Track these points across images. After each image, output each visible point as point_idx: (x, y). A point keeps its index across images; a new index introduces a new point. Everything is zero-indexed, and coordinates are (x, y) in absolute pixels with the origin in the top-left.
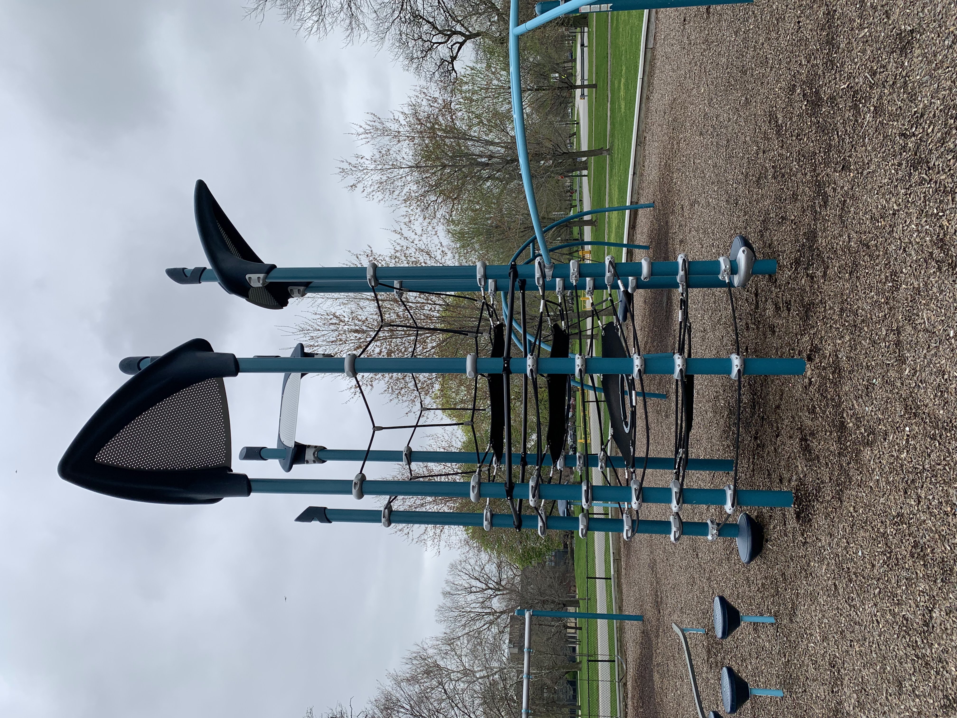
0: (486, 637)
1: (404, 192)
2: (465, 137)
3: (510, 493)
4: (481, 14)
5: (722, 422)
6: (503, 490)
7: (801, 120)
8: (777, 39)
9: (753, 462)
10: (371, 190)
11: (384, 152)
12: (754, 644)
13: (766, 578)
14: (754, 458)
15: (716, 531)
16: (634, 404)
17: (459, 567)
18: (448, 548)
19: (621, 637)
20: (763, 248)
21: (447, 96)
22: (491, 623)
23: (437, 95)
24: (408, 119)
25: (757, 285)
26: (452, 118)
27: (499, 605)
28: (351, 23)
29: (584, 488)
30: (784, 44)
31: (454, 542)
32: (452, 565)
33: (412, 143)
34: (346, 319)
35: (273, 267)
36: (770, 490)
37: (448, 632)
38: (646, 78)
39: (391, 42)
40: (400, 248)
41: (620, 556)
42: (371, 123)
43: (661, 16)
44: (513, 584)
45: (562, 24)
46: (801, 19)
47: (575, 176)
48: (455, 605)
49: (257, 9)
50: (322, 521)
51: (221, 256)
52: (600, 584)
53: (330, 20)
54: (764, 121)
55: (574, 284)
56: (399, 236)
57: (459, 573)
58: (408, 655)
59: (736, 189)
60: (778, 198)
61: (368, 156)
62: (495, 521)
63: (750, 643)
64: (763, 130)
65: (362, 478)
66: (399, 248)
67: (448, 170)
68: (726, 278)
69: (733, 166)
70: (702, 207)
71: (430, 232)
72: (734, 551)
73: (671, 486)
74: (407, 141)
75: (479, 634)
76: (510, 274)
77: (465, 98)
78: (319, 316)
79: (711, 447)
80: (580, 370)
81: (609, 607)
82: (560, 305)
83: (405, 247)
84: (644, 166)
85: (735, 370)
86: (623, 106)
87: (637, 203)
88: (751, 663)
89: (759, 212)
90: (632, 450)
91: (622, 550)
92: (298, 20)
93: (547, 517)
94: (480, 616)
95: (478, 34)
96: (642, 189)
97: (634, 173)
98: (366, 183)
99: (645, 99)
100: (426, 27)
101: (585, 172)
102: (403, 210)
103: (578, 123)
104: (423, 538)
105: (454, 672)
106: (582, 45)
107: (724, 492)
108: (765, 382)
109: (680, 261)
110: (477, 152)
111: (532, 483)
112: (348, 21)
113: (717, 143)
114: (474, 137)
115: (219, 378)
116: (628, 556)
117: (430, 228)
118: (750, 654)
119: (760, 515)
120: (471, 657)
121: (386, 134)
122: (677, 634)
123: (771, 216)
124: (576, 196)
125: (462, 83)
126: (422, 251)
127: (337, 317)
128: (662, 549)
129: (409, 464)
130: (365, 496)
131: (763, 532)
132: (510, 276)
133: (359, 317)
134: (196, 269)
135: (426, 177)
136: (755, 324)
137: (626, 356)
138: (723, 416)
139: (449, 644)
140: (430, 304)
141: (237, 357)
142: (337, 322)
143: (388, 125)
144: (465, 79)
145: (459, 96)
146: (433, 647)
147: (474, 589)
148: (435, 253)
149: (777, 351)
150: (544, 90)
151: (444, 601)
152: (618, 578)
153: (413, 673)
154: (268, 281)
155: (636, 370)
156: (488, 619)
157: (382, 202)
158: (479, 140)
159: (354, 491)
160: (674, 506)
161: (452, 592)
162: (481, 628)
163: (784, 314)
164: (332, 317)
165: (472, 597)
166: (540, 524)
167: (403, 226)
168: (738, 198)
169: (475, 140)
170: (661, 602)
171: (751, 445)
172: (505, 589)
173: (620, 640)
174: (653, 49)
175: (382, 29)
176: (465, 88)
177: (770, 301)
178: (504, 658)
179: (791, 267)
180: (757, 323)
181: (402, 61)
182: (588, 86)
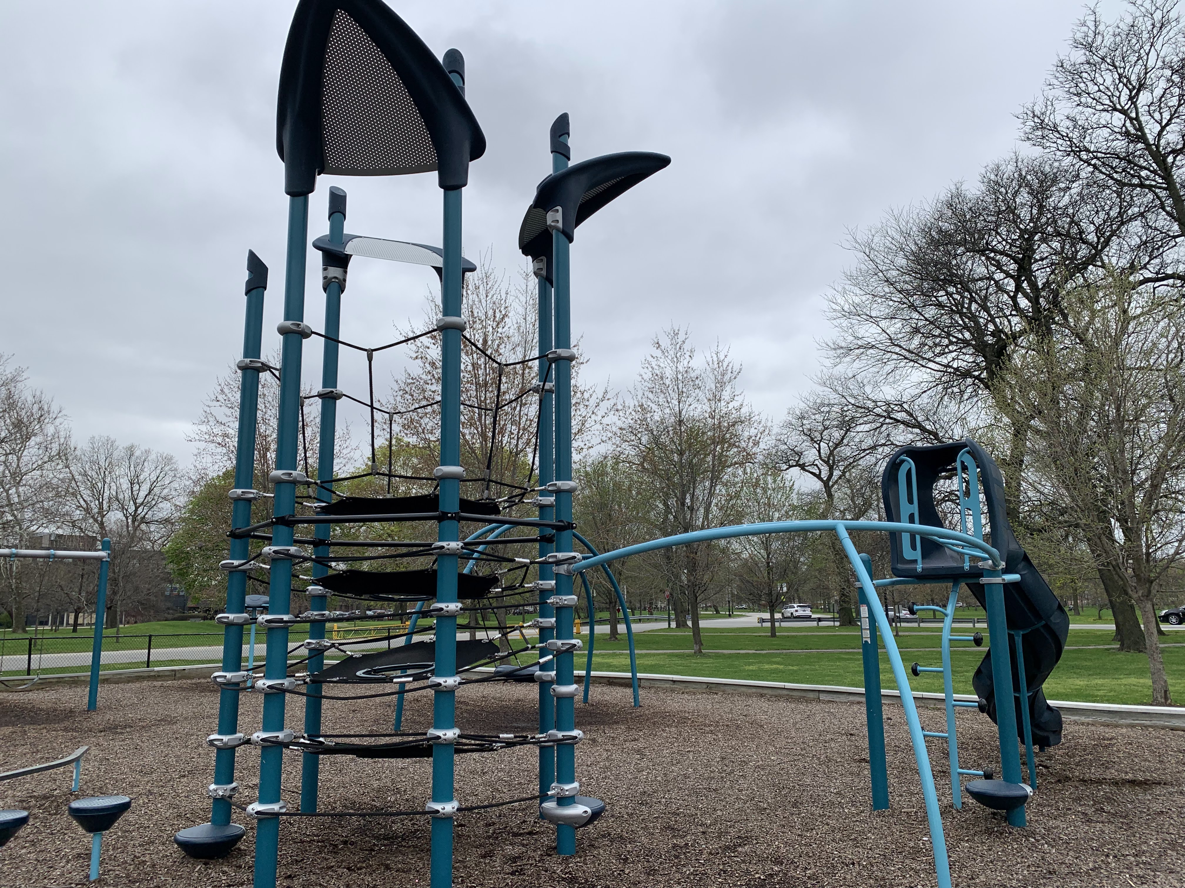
0: (68, 503)
1: (651, 405)
2: (715, 479)
3: (282, 521)
4: (853, 500)
5: (367, 799)
6: (285, 512)
7: (742, 874)
8: (833, 840)
9: (314, 841)
10: (654, 365)
11: (697, 382)
12: (57, 856)
13: (153, 866)
14: (318, 842)
15: (221, 794)
16: (395, 680)
17: (167, 468)
18: (196, 452)
19: (65, 682)
20: (589, 838)
21: (760, 458)
22: (88, 510)
23: (762, 446)
24: (734, 412)
25: (543, 833)
26: (736, 463)
27: (112, 521)
28: (842, 348)
29: (286, 618)
30: (828, 848)
31: (204, 461)
32: (171, 458)
33: (707, 415)
34: (500, 330)
35: (571, 239)
36: (277, 863)
37: (76, 452)
38: (785, 692)
39: (821, 393)
40: (586, 397)
41: (180, 678)
42: (730, 368)
43: (855, 708)
44: (141, 539)
45: (843, 595)
46: (856, 866)
47: (669, 614)
48: (114, 462)
49: (857, 242)
50: (248, 283)
51: (583, 179)
52: (141, 654)
53: (844, 325)
54: (740, 831)
55: (548, 601)
56: (600, 397)
57: (159, 468)
58: (46, 398)
59: (660, 802)
60: (650, 853)
61: (693, 364)
62: (241, 504)
63: (58, 851)
64: (729, 830)
65: (306, 334)
66: (586, 395)
67: (676, 458)
68: (553, 792)
69: (686, 797)
70: (636, 764)
71: (605, 434)
72: (192, 822)
73: (285, 730)
74: (709, 410)
75: (73, 494)
76: (562, 521)
77: (758, 480)
78: (503, 297)
79: (333, 788)
80: (442, 609)
81: (108, 667)
82: (521, 585)
83: (587, 403)
84: (683, 693)
85: (438, 807)
86: (751, 668)
87: (639, 686)
88: (30, 853)
89: (632, 831)
90: (334, 679)
91: (189, 681)
92: (844, 288)
93: (244, 571)
94: (98, 495)
95: (830, 495)
96: (655, 692)
97: (674, 681)
98: (662, 360)
99: (761, 693)
100: (837, 434)
101: (673, 625)
102: (631, 403)
103: (730, 615)
104: (210, 419)
105: (18, 460)
106: (820, 620)
107: (276, 799)
108: (418, 850)
109: (576, 733)
110: (697, 492)
111: (293, 549)
112: (843, 344)
113: (713, 778)
114: (715, 490)
115: (437, 166)
116: (181, 688)
117: (610, 435)
118: (43, 851)
119: (242, 853)
120: (40, 481)
121: (718, 385)
122: (70, 754)
123: (629, 846)
124: (646, 615)
125: (775, 475)
126: (583, 424)
127: (503, 318)
128: (191, 732)
129: (320, 395)
130: (282, 337)
131: (218, 858)
132: (559, 521)
133: (503, 345)
134: (568, 149)
135: (668, 432)
136: (494, 833)
137: (458, 668)
138: (374, 800)
139: (59, 453)
140: (519, 432)
141: (463, 188)
142: (497, 319)
143: (728, 388)
144: (780, 478)
145: (760, 472)
146: (57, 432)
147: (136, 487)
148: (580, 440)
149: (460, 861)
150: (769, 573)
151: (120, 447)
152: (149, 677)
153: (19, 404)
154: (554, 233)
155: (441, 680)
156: (92, 505)
157: (640, 379)
158: (711, 494)
159: (289, 323)
160: (259, 735)
161: (133, 458)
162: (82, 496)
163: (507, 869)
164: (503, 313)
165: (125, 484)
166: (236, 563)
167: (612, 402)
168: (648, 806)
169: (711, 490)
170: (117, 733)
171: (336, 837)
172: (135, 529)
173: (60, 682)
174: (819, 700)
175: (836, 383)
176: (770, 479)
177: (524, 849)
178: (35, 527)
179: (566, 873)
180: (495, 836)
181: (800, 406)
182: (773, 627)
